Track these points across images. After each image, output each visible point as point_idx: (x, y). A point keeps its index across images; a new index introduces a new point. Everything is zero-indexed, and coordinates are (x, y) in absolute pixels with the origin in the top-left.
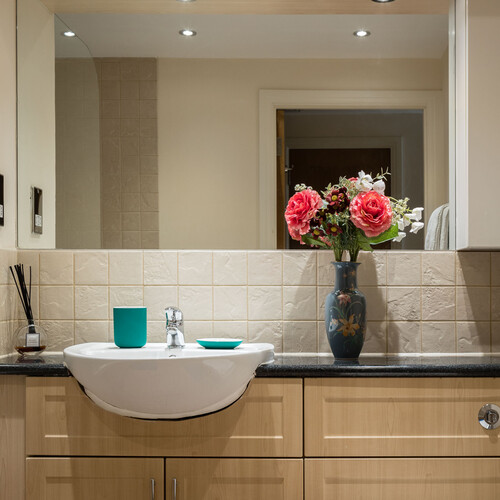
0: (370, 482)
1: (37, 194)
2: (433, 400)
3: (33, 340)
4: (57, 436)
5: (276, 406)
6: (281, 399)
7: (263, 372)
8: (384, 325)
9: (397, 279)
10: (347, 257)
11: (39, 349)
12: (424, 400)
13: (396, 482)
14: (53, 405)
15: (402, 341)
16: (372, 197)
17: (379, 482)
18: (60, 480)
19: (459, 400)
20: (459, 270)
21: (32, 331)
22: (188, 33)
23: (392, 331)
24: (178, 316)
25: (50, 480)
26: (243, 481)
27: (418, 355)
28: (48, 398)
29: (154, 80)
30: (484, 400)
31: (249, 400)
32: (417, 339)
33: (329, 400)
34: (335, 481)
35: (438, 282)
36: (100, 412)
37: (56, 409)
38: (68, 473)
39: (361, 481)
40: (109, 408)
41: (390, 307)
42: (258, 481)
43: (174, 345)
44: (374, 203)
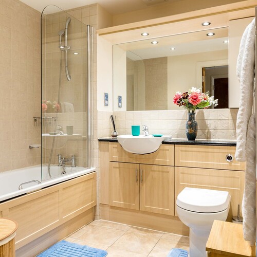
0: (193, 174)
1: (120, 98)
2: (211, 152)
3: (115, 134)
4: (116, 157)
5: (167, 152)
6: (168, 150)
7: (164, 143)
8: (206, 131)
9: (210, 118)
10: (191, 112)
11: (116, 136)
12: (209, 152)
13: (200, 175)
14: (115, 149)
15: (212, 136)
16: (194, 94)
17: (195, 175)
18: (116, 167)
19: (220, 153)
20: (230, 114)
21: (115, 132)
22: (173, 49)
23: (209, 132)
24: (147, 128)
25: (114, 167)
26: (159, 171)
27: (217, 140)
28: (114, 147)
29: (166, 63)
30: (227, 153)
31: (160, 150)
32: (217, 135)
33: (182, 151)
34: (183, 173)
35: (223, 118)
36: (125, 151)
37: (115, 150)
38: (118, 166)
39: (190, 174)
40: (127, 150)
41: (208, 126)
42: (163, 172)
43: (146, 136)
44: (195, 96)
